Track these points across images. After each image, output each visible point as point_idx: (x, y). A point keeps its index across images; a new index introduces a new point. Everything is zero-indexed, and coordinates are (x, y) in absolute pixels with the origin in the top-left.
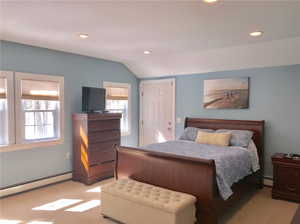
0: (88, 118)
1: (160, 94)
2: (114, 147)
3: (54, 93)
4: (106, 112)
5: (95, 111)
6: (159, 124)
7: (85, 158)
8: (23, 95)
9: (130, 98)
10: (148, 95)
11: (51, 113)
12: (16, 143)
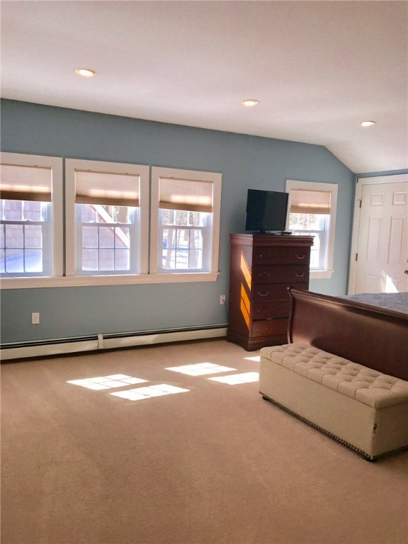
0: (254, 242)
1: (395, 203)
2: (290, 290)
3: (205, 200)
4: (286, 233)
5: (267, 232)
6: (388, 262)
7: (245, 306)
8: (161, 202)
9: (334, 210)
10: (371, 205)
11: (200, 231)
12: (151, 272)
